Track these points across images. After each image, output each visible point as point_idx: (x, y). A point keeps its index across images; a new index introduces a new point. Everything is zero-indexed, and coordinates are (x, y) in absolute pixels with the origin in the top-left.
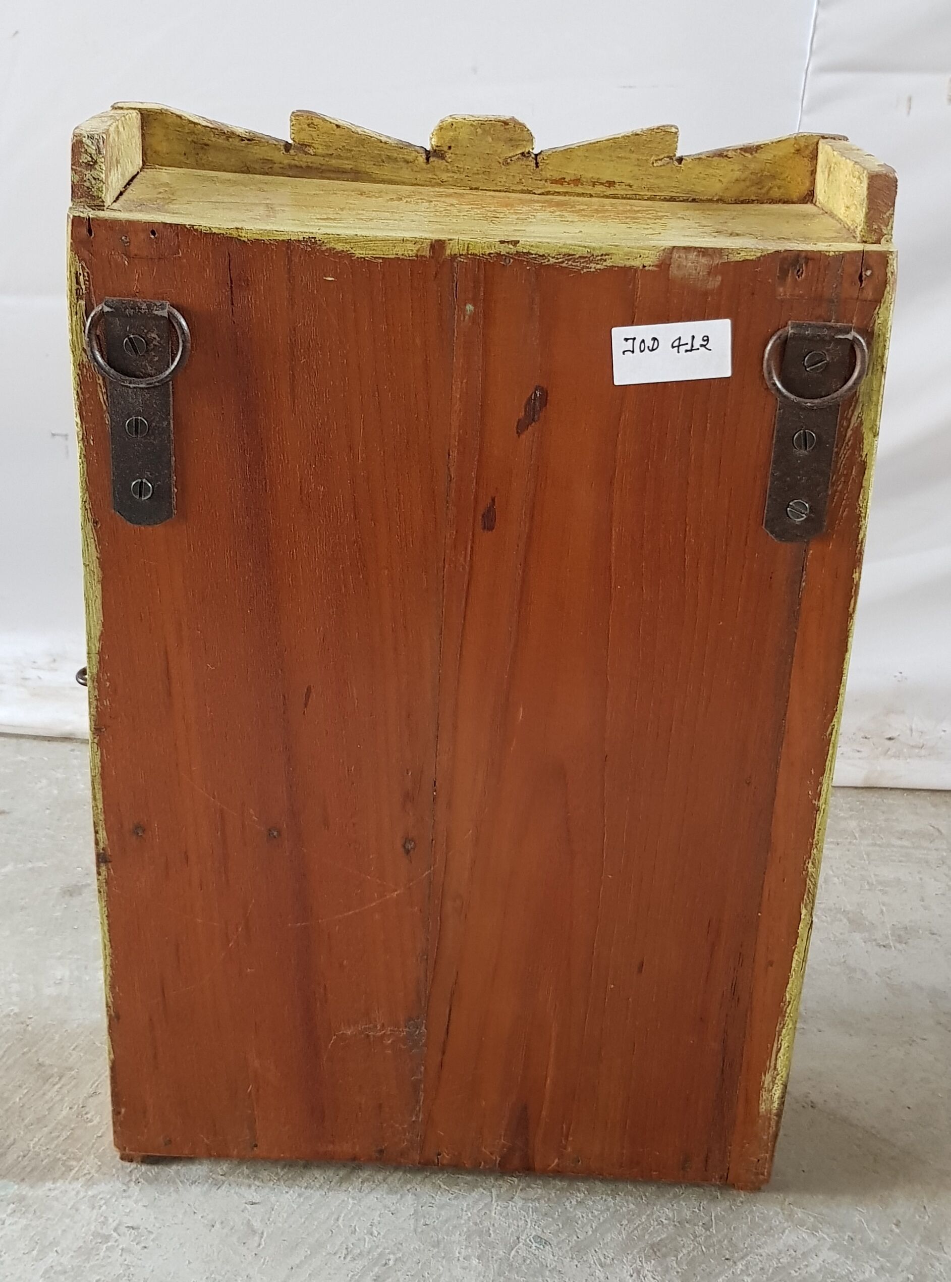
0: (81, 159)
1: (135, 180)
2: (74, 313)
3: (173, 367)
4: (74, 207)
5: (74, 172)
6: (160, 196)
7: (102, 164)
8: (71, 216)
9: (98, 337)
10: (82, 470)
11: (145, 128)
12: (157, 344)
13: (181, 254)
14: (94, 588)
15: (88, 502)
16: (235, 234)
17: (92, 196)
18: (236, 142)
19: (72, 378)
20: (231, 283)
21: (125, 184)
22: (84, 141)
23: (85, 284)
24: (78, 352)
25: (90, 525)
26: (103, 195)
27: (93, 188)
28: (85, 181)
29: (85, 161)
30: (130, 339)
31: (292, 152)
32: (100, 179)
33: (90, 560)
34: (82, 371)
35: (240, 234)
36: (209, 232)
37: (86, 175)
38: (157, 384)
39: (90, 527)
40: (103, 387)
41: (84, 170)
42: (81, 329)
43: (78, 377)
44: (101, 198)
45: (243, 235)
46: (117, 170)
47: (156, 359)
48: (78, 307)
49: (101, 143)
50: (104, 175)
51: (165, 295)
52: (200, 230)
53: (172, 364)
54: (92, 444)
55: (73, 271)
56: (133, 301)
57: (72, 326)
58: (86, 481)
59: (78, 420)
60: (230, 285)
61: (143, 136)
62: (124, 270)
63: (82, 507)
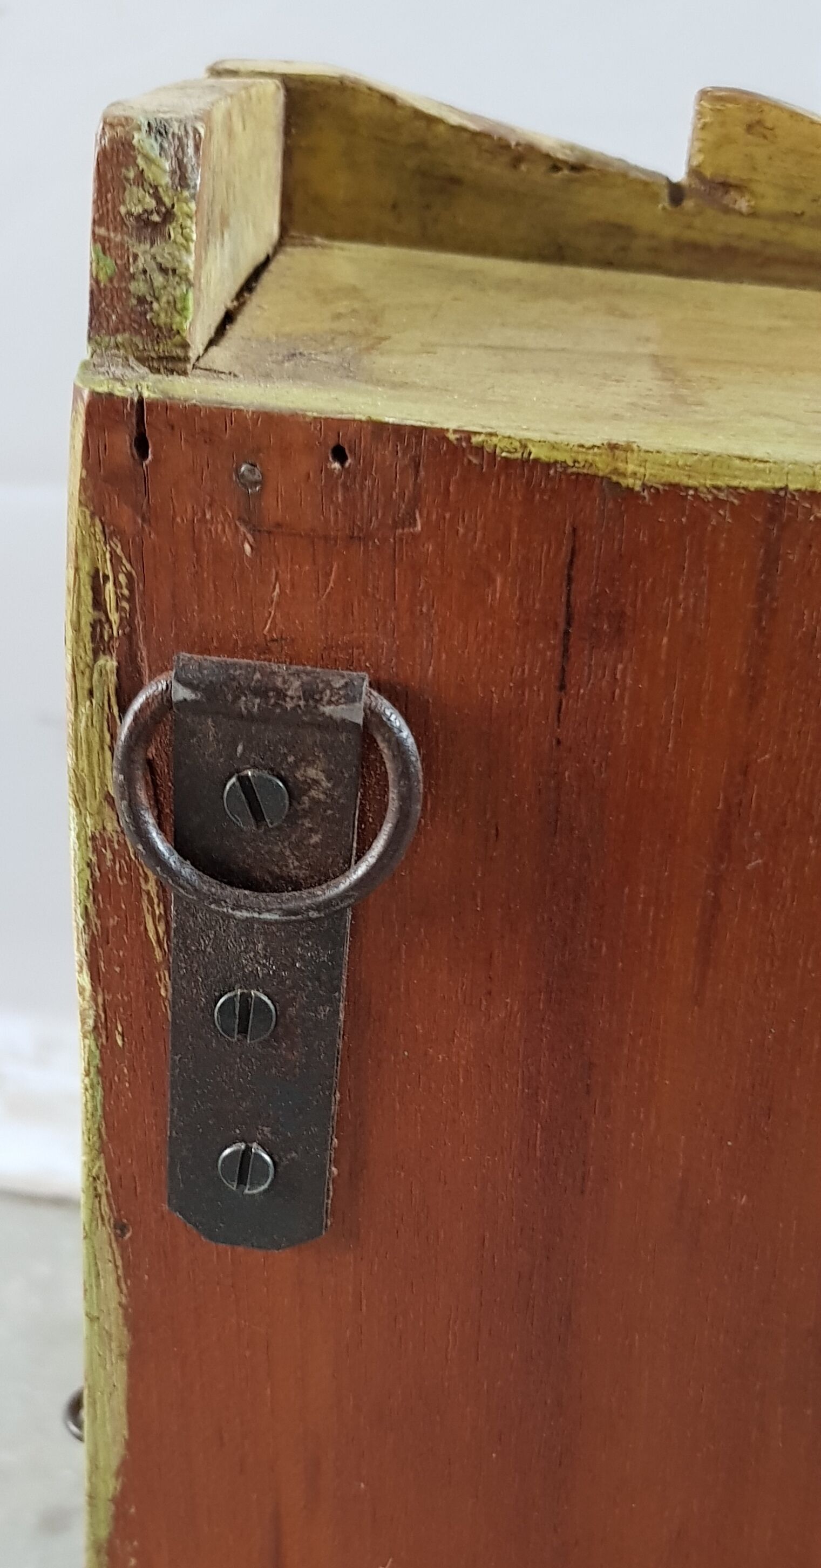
0: (124, 203)
1: (266, 278)
2: (83, 693)
3: (361, 870)
4: (96, 360)
5: (99, 246)
6: (343, 325)
7: (189, 223)
8: (86, 394)
9: (150, 763)
10: (89, 1105)
11: (293, 131)
12: (322, 797)
13: (419, 528)
14: (108, 1367)
15: (102, 1178)
16: (602, 466)
17: (151, 325)
18: (534, 173)
19: (73, 873)
20: (569, 623)
21: (236, 288)
22: (135, 142)
23: (118, 608)
24: (92, 804)
25: (105, 1233)
26: (186, 326)
27: (157, 299)
28: (133, 277)
29: (138, 210)
30: (243, 780)
31: (689, 204)
32: (181, 270)
33: (104, 1307)
34: (100, 856)
35: (621, 465)
36: (518, 455)
37: (136, 257)
38: (313, 914)
39: (105, 1236)
40: (156, 901)
41: (130, 242)
42: (102, 740)
43: (88, 872)
44: (178, 332)
45: (631, 468)
46: (222, 245)
47: (315, 839)
48: (96, 676)
49: (190, 151)
50: (193, 257)
51: (356, 652)
52: (488, 449)
53: (359, 858)
54: (120, 1043)
55: (86, 566)
56: (262, 670)
57: (76, 731)
58: (99, 1130)
59: (86, 980)
60: (562, 626)
61: (288, 155)
62: (236, 572)
63: (88, 1188)
